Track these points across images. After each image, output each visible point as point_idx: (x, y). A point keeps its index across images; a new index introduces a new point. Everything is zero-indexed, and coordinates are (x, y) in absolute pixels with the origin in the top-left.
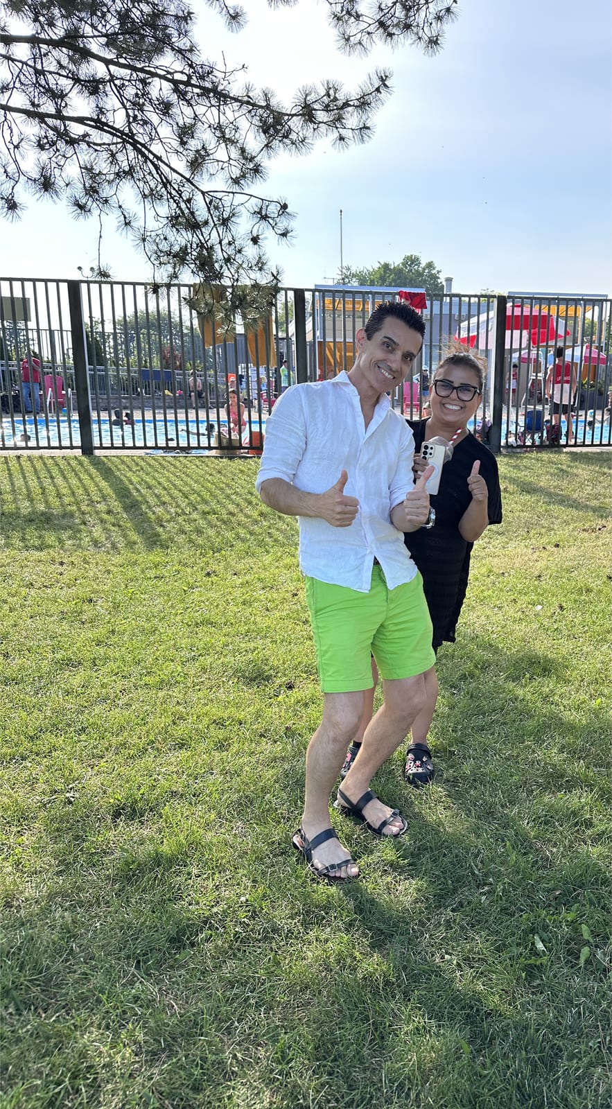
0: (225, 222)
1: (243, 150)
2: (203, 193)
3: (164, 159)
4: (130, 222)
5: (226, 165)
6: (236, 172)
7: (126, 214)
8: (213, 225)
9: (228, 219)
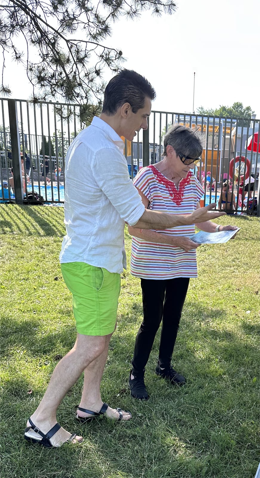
0: (81, 60)
1: (97, 16)
2: (67, 41)
3: (42, 17)
4: (20, 57)
5: (86, 25)
6: (94, 31)
7: (17, 51)
8: (73, 62)
9: (83, 59)
